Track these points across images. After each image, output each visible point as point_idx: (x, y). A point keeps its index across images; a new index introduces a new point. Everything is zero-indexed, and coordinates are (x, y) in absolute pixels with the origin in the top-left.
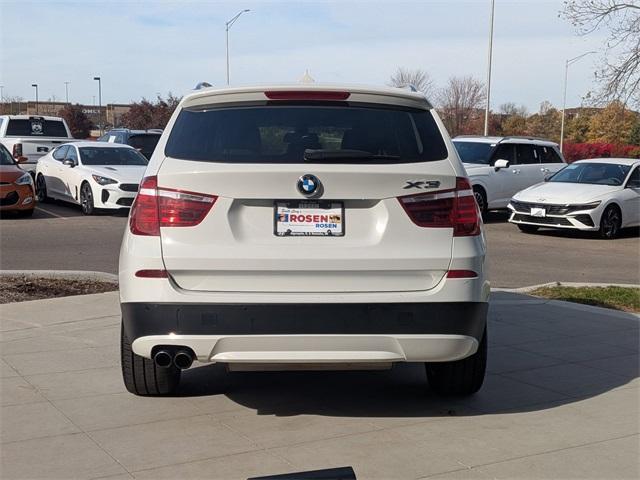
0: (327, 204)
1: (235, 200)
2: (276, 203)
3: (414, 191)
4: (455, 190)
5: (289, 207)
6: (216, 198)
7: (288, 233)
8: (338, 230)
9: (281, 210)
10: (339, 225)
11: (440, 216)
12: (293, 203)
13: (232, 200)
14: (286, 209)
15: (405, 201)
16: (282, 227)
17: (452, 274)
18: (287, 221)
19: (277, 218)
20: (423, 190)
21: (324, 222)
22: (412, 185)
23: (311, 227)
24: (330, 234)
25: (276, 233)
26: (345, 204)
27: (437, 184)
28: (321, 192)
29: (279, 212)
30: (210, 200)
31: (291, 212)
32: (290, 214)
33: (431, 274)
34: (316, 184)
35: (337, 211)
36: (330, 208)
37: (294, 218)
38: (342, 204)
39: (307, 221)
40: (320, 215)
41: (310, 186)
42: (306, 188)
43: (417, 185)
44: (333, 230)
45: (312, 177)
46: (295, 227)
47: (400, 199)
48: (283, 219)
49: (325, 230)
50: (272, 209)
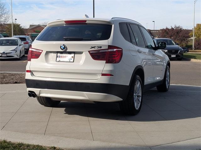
0: (70, 53)
1: (47, 51)
2: (57, 52)
3: (93, 49)
4: (108, 49)
6: (42, 51)
8: (72, 60)
9: (59, 54)
10: (73, 59)
11: (102, 57)
12: (61, 53)
14: (60, 54)
15: (91, 52)
16: (58, 59)
17: (103, 75)
19: (57, 57)
20: (96, 49)
22: (92, 47)
24: (70, 62)
25: (56, 61)
27: (101, 47)
28: (67, 49)
29: (58, 55)
30: (41, 51)
33: (97, 74)
34: (64, 47)
35: (73, 55)
37: (61, 57)
38: (74, 53)
39: (65, 58)
41: (63, 48)
42: (62, 48)
43: (94, 47)
45: (63, 45)
46: (62, 59)
47: (89, 51)
48: (59, 57)
49: (69, 60)
50: (56, 54)
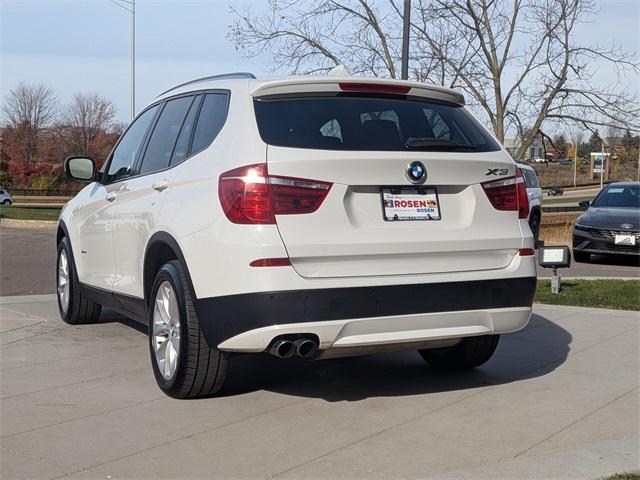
1: (350, 186)
2: (381, 189)
3: (492, 177)
4: (515, 177)
5: (393, 193)
6: (331, 184)
7: (396, 218)
8: (435, 214)
9: (387, 196)
10: (436, 209)
12: (397, 190)
13: (346, 187)
14: (390, 195)
15: (487, 186)
16: (390, 212)
17: (522, 252)
18: (392, 206)
19: (384, 204)
20: (497, 176)
21: (423, 207)
22: (491, 172)
23: (413, 212)
24: (431, 218)
25: (386, 219)
26: (438, 189)
27: (506, 171)
29: (385, 198)
30: (326, 187)
31: (395, 198)
32: (394, 200)
34: (423, 171)
35: (432, 197)
36: (425, 193)
37: (398, 204)
38: (435, 189)
39: (409, 206)
40: (419, 200)
41: (418, 173)
43: (494, 172)
44: (432, 215)
45: (420, 164)
46: (402, 212)
47: (482, 184)
48: (389, 204)
49: (425, 214)
50: (379, 195)
